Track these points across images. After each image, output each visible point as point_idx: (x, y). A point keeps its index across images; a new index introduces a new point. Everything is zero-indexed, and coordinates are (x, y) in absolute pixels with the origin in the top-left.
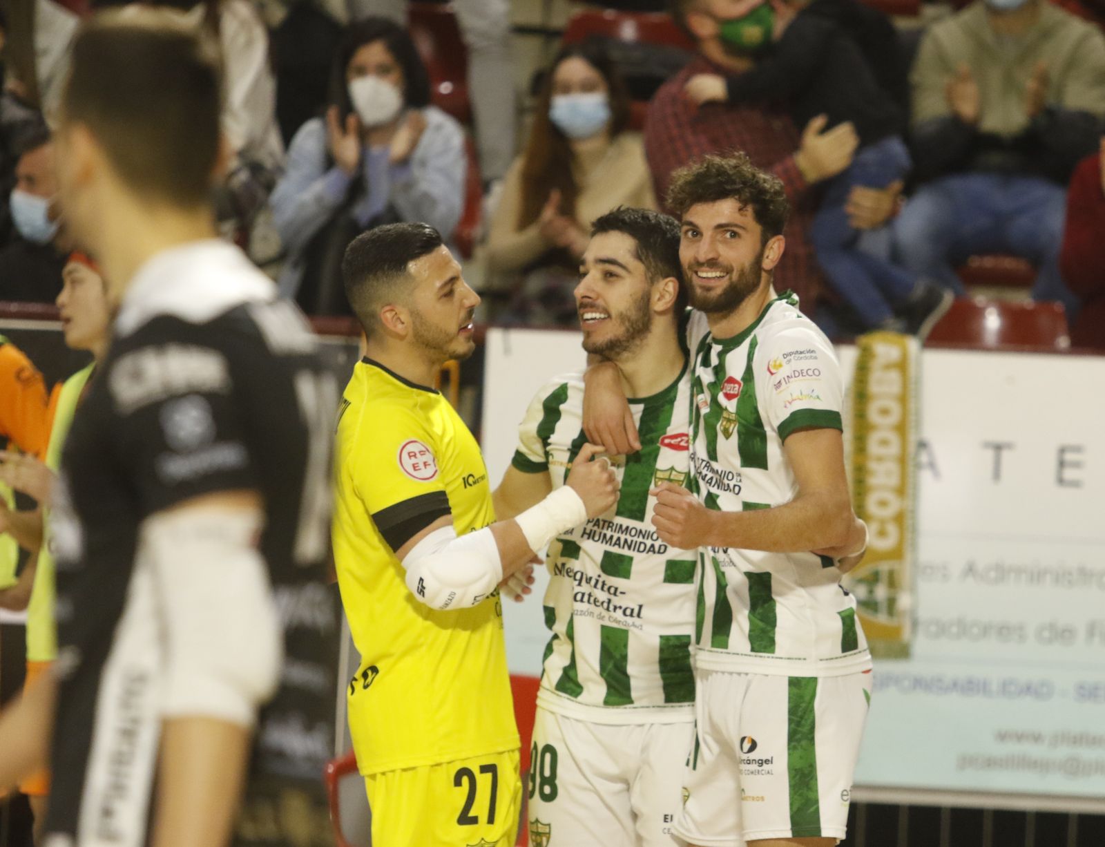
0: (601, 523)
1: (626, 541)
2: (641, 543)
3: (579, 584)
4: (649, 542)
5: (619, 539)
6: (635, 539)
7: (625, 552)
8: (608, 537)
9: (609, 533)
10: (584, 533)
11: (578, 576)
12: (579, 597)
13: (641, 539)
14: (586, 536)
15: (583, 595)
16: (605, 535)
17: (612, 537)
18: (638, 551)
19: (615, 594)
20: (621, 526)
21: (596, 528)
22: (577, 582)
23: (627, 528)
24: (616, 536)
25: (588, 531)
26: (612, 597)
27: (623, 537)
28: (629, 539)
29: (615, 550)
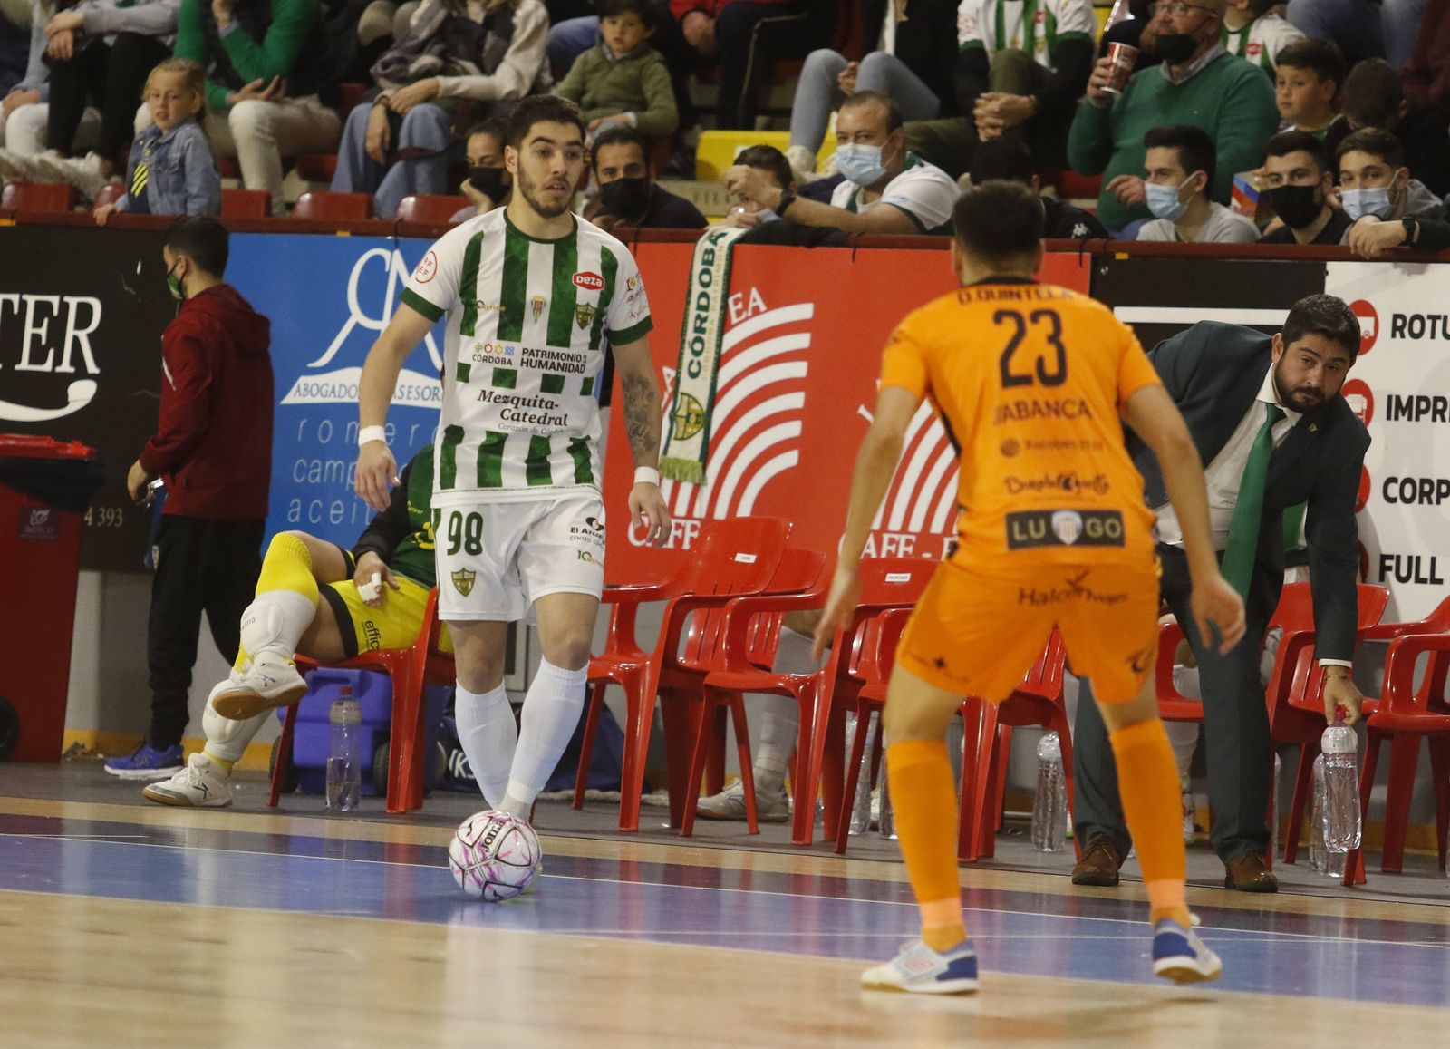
0: (535, 353)
1: (559, 364)
2: (571, 364)
3: (516, 407)
4: (575, 363)
5: (553, 363)
6: (566, 362)
7: (560, 373)
8: (543, 363)
9: (544, 360)
10: (522, 362)
11: (515, 401)
12: (515, 417)
13: (570, 362)
14: (525, 365)
15: (519, 415)
16: (540, 362)
17: (546, 363)
18: (569, 371)
19: (551, 408)
20: (553, 353)
21: (531, 357)
22: (514, 406)
23: (558, 354)
24: (550, 361)
25: (525, 360)
26: (549, 411)
27: (556, 362)
28: (561, 362)
29: (552, 372)
